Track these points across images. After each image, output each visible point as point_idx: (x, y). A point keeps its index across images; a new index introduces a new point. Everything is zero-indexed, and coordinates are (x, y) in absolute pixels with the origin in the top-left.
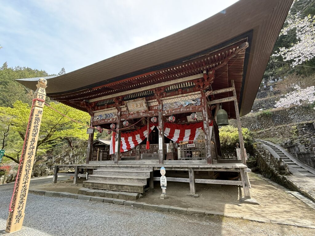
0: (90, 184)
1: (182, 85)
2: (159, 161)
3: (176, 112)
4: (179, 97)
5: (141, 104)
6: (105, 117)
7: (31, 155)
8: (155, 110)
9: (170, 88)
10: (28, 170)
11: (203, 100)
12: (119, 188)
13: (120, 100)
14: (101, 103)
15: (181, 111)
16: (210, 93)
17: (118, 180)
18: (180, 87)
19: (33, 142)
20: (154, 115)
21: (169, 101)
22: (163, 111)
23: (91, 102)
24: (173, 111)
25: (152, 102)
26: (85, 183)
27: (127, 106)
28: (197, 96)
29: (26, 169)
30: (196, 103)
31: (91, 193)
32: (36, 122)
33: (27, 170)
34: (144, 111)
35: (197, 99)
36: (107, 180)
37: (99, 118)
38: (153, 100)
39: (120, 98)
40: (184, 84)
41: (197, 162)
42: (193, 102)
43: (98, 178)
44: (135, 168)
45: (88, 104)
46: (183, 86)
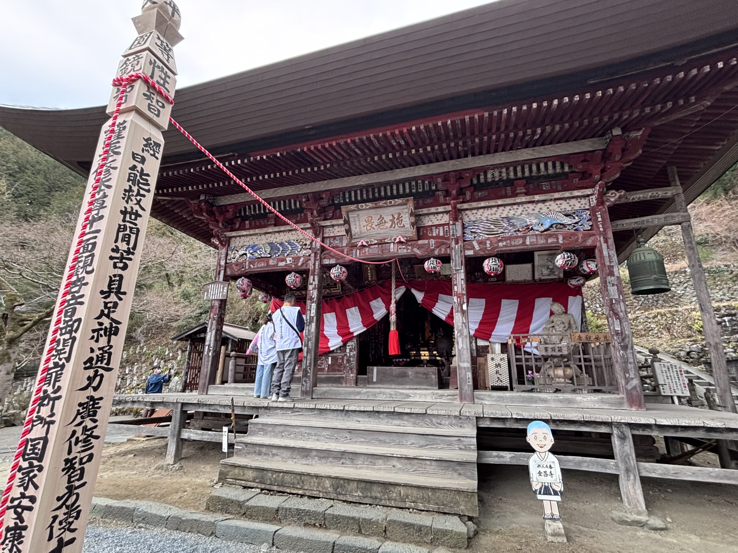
0: (250, 474)
1: (527, 170)
2: (461, 392)
3: (511, 246)
4: (518, 204)
5: (396, 216)
6: (268, 250)
7: (101, 371)
8: (438, 237)
9: (489, 176)
10: (77, 466)
11: (599, 216)
12: (374, 494)
13: (324, 203)
14: (255, 210)
15: (528, 243)
16: (620, 197)
17: (359, 461)
18: (519, 174)
19: (113, 298)
20: (436, 253)
21: (486, 214)
22: (464, 241)
23: (222, 204)
24: (501, 244)
25: (428, 214)
26: (229, 469)
27: (347, 222)
28: (577, 205)
29: (67, 461)
30: (576, 223)
31: (265, 510)
32: (130, 190)
33: (72, 467)
34: (402, 240)
35: (577, 210)
36: (313, 458)
37: (248, 255)
38: (433, 210)
39: (322, 198)
40: (534, 168)
41: (592, 401)
42: (567, 221)
43: (274, 451)
44: (406, 417)
45: (214, 208)
46: (531, 171)
